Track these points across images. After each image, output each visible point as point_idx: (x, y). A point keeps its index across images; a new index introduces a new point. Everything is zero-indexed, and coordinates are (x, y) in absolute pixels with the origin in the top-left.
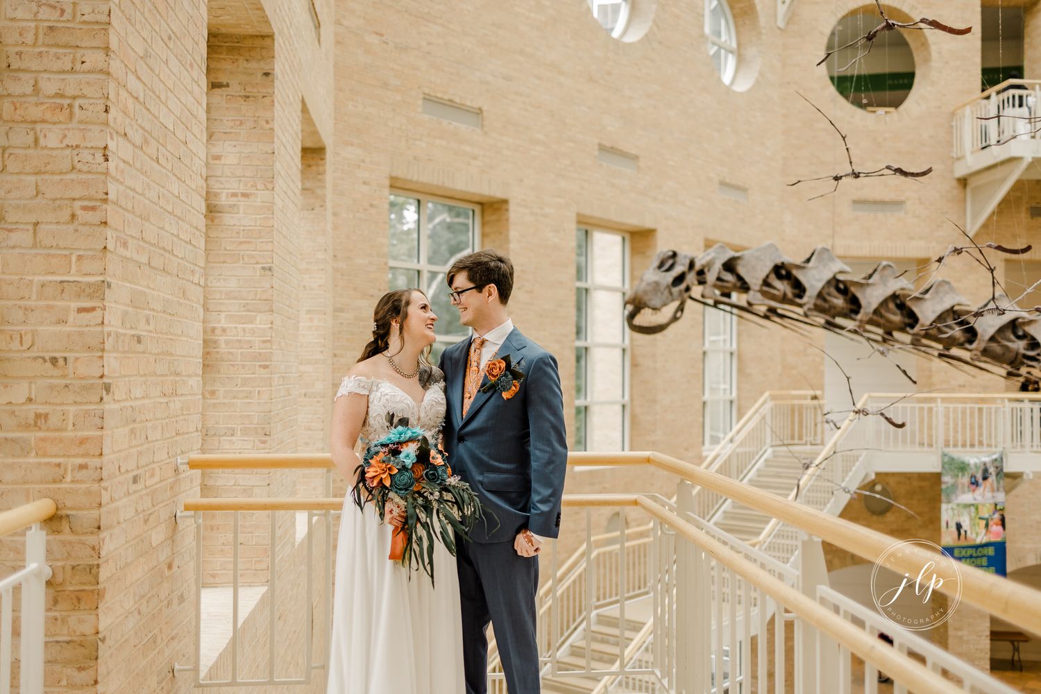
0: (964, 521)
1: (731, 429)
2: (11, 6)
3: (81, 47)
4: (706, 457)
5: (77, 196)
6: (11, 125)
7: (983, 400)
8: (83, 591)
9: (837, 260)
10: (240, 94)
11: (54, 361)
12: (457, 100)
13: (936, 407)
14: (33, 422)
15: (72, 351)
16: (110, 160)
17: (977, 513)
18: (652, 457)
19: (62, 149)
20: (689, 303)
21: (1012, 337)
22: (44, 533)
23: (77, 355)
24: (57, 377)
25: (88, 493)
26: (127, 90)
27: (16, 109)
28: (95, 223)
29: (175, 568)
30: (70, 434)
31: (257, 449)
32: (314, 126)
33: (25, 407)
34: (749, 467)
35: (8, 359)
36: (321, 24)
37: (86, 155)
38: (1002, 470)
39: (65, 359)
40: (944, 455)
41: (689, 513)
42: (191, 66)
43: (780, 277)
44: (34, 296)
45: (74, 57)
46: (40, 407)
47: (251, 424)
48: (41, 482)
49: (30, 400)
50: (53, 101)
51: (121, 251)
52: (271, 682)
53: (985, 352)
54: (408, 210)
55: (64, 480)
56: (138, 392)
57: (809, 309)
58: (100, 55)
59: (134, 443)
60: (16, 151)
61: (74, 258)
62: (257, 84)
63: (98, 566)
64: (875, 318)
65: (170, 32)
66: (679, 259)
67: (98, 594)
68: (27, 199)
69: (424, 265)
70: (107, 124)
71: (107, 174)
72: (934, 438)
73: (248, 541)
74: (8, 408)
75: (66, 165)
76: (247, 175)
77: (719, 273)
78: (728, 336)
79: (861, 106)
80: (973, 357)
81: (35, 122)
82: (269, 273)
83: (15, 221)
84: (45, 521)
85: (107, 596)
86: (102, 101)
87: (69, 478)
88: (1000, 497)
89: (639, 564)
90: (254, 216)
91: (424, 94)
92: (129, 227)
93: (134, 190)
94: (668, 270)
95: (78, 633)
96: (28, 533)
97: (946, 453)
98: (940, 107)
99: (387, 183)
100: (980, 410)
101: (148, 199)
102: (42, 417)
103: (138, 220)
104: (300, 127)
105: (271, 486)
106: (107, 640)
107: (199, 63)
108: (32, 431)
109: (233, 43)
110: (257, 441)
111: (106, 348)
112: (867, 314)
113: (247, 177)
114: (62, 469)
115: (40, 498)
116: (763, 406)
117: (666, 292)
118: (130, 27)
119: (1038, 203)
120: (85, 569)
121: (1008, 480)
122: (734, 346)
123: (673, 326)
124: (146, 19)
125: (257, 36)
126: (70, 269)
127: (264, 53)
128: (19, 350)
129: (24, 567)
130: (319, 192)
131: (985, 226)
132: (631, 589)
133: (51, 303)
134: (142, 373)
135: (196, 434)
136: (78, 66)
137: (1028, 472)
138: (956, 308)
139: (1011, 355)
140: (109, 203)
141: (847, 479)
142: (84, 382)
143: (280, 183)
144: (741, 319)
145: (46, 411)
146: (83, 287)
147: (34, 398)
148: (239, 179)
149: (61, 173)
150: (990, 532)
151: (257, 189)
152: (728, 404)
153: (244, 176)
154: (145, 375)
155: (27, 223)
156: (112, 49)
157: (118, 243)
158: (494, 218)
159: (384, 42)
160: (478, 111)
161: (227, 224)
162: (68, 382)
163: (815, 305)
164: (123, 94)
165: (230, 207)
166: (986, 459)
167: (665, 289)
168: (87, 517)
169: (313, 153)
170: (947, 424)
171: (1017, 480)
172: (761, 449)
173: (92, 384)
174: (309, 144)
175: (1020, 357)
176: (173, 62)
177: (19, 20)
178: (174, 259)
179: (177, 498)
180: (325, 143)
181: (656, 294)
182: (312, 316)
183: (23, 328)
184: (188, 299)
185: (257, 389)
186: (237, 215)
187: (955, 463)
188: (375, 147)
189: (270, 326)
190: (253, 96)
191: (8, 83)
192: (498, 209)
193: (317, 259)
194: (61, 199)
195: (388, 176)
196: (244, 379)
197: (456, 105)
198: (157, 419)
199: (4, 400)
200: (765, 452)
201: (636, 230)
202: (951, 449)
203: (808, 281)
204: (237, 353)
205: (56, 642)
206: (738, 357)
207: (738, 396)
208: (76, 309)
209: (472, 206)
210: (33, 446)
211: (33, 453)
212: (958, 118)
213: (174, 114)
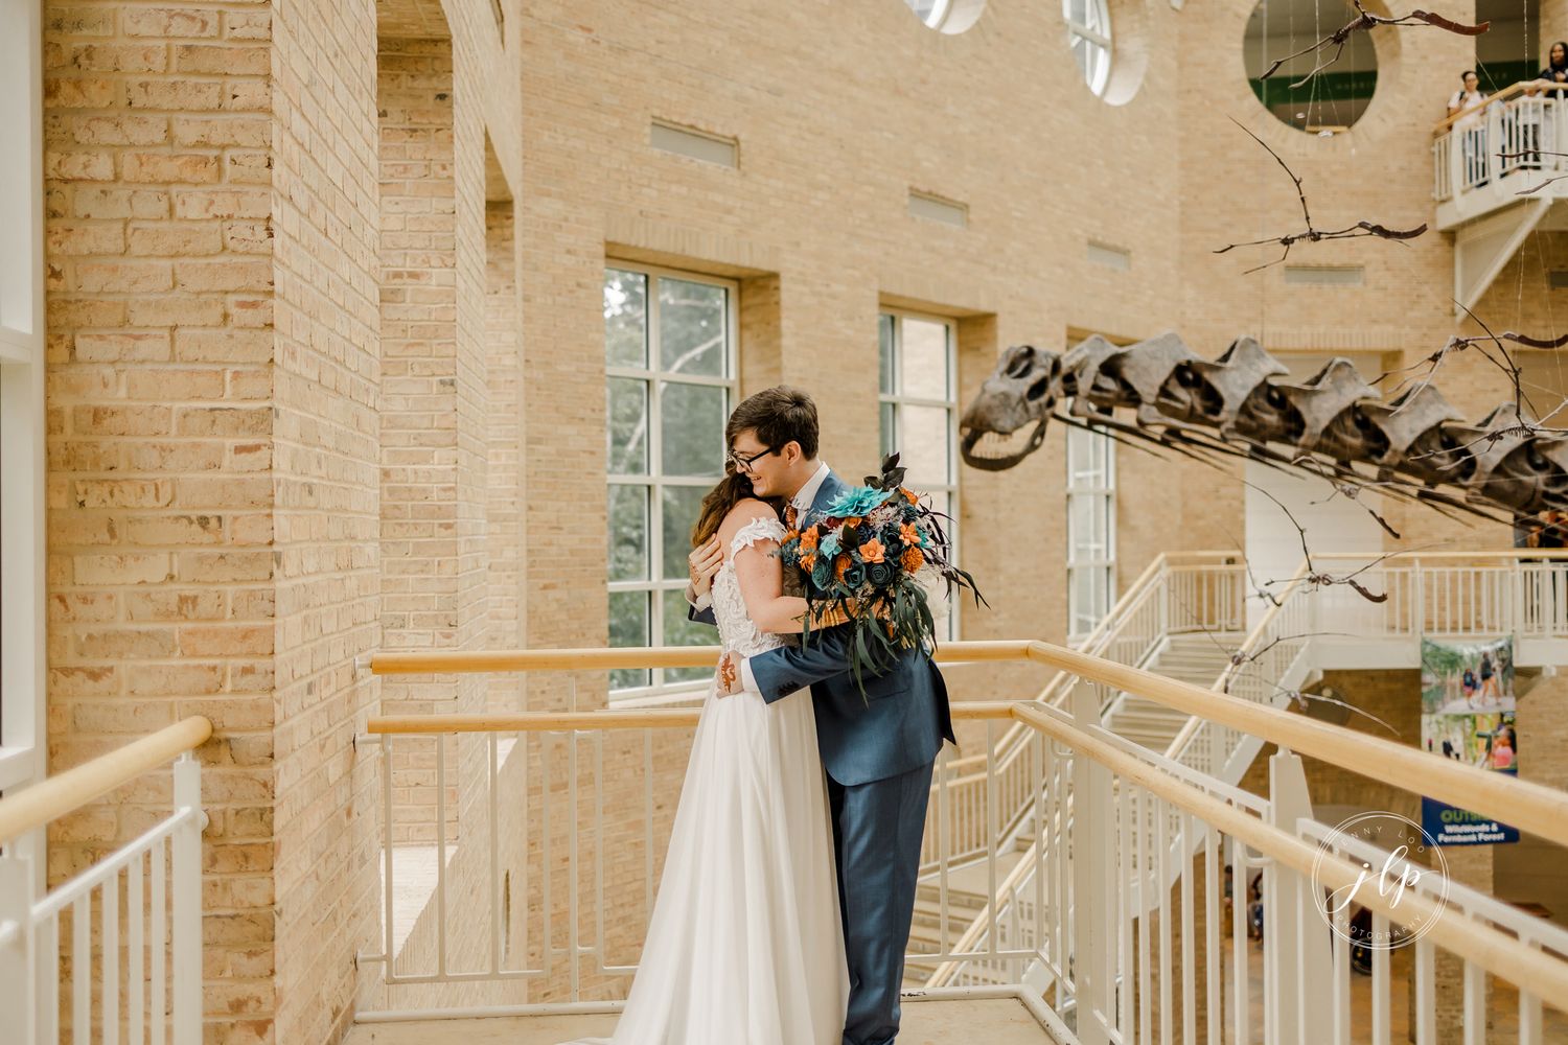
0: (1455, 740)
1: (1108, 610)
2: (131, 17)
3: (230, 75)
5: (231, 287)
6: (134, 187)
7: (1482, 561)
8: (251, 844)
9: (1268, 355)
10: (403, 127)
11: (204, 522)
12: (702, 126)
13: (1413, 572)
14: (176, 609)
15: (228, 507)
16: (275, 235)
17: (1475, 728)
18: (1031, 647)
19: (208, 220)
20: (1053, 424)
21: (1528, 467)
22: (198, 763)
23: (236, 513)
24: (209, 545)
25: (256, 707)
26: (291, 134)
27: (142, 164)
28: (257, 324)
29: (355, 816)
30: (227, 624)
31: (439, 647)
32: (500, 169)
33: (165, 588)
35: (140, 521)
36: (505, 18)
37: (242, 230)
38: (1511, 663)
39: (219, 519)
40: (1425, 643)
41: (1092, 725)
42: (361, 93)
43: (1184, 383)
44: (174, 431)
45: (221, 89)
46: (184, 587)
47: (429, 609)
48: (190, 693)
49: (172, 577)
50: (193, 152)
51: (291, 365)
52: (494, 975)
53: (1487, 490)
54: (611, 287)
55: (221, 690)
56: (310, 566)
57: (1228, 430)
58: (260, 85)
59: (308, 637)
60: (144, 225)
61: (228, 376)
62: (428, 111)
63: (272, 810)
64: (1325, 441)
65: (336, 46)
66: (1036, 359)
67: (273, 849)
68: (161, 293)
69: (655, 372)
70: (270, 184)
71: (271, 255)
72: (1410, 621)
73: (428, 780)
74: (142, 589)
75: (214, 243)
76: (416, 245)
77: (1095, 379)
78: (1102, 471)
79: (1295, 124)
80: (1469, 496)
81: (169, 183)
82: (451, 389)
83: (144, 324)
84: (197, 747)
85: (283, 852)
86: (262, 152)
87: (228, 687)
88: (1509, 704)
89: (978, 810)
90: (427, 307)
91: (653, 117)
92: (297, 329)
93: (301, 277)
94: (1021, 376)
95: (246, 904)
96: (176, 764)
97: (1427, 640)
98: (1414, 125)
99: (601, 250)
100: (1478, 574)
101: (317, 288)
102: (190, 601)
103: (307, 319)
104: (483, 173)
105: (459, 700)
106: (284, 914)
107: (369, 87)
108: (176, 621)
109: (392, 51)
110: (437, 635)
111: (276, 502)
112: (1312, 435)
113: (416, 249)
114: (219, 673)
115: (188, 716)
116: (1152, 579)
117: (1020, 408)
118: (293, 43)
119: (1562, 267)
120: (253, 814)
121: (1520, 679)
122: (1112, 486)
123: (1030, 457)
124: (309, 30)
125: (426, 41)
126: (224, 392)
127: (437, 64)
128: (154, 507)
129: (171, 813)
130: (505, 266)
131: (1483, 302)
132: (966, 848)
133: (197, 440)
134: (314, 537)
135: (374, 624)
136: (228, 102)
137: (1548, 666)
138: (1443, 425)
139: (1527, 494)
140: (276, 297)
141: (1285, 677)
142: (246, 551)
143: (462, 254)
144: (1123, 445)
145: (195, 593)
146: (242, 417)
147: (177, 576)
148: (403, 251)
149: (208, 255)
150: (1494, 756)
151: (430, 266)
152: (1105, 571)
153: (411, 248)
154: (318, 540)
155: (161, 327)
156: (275, 77)
157: (286, 354)
158: (758, 300)
159: (594, 41)
160: (732, 142)
161: (388, 318)
162: (224, 551)
163: (1237, 423)
164: (287, 137)
165: (392, 293)
166: (1488, 649)
167: (1018, 404)
168: (252, 741)
169: (499, 207)
170: (1429, 597)
171: (1534, 679)
172: (1153, 639)
173: (259, 554)
174: (493, 197)
175: (1539, 496)
176: (341, 89)
177: (143, 37)
178: (346, 372)
179: (357, 714)
180: (514, 193)
181: (1005, 411)
182: (500, 451)
183: (159, 476)
184: (363, 431)
185: (437, 559)
186: (402, 305)
187: (1442, 655)
188: (583, 198)
189: (454, 467)
190: (423, 130)
191: (128, 127)
192: (764, 288)
193: (504, 366)
194: (208, 292)
195: (603, 242)
196: (417, 544)
197: (700, 133)
198: (332, 603)
199: (134, 578)
200: (1159, 642)
201: (966, 314)
202: (1436, 634)
203: (1226, 389)
204: (407, 507)
205: (218, 917)
206: (1117, 501)
207: (1118, 559)
208: (233, 448)
209: (724, 283)
210: (177, 642)
211: (178, 653)
212: (1442, 139)
213: (343, 164)
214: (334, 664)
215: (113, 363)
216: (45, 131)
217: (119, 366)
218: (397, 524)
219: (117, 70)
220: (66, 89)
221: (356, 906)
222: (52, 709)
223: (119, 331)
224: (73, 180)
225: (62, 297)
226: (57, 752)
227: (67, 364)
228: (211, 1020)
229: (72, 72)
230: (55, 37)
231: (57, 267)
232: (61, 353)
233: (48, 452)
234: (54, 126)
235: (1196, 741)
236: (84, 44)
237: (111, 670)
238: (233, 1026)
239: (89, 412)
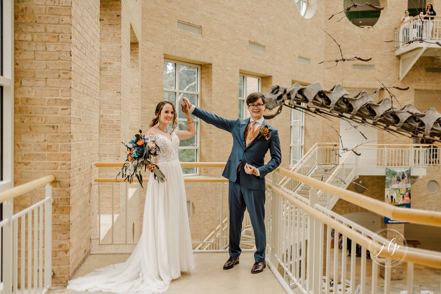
0: (394, 195)
1: (301, 158)
3: (61, 15)
4: (291, 169)
5: (61, 68)
6: (37, 43)
7: (404, 147)
8: (64, 207)
9: (344, 90)
10: (108, 24)
11: (53, 127)
12: (191, 23)
13: (384, 149)
14: (46, 148)
15: (59, 123)
16: (72, 56)
17: (400, 192)
19: (55, 52)
20: (284, 107)
21: (414, 121)
22: (51, 186)
23: (61, 125)
24: (55, 133)
25: (66, 173)
26: (77, 30)
27: (39, 37)
28: (67, 78)
29: (91, 203)
30: (59, 153)
31: (115, 162)
32: (135, 34)
33: (43, 143)
34: (308, 173)
35: (37, 126)
37: (64, 54)
38: (410, 175)
39: (57, 126)
40: (387, 169)
42: (95, 17)
43: (321, 97)
44: (46, 104)
45: (59, 18)
46: (48, 143)
47: (113, 152)
48: (50, 169)
49: (45, 141)
50: (52, 34)
51: (75, 88)
53: (403, 127)
54: (169, 65)
55: (57, 169)
56: (80, 139)
57: (332, 110)
58: (68, 18)
59: (79, 157)
60: (39, 52)
61: (60, 91)
62: (114, 20)
63: (70, 198)
64: (359, 113)
65: (89, 6)
66: (280, 89)
67: (70, 208)
68: (43, 69)
69: (177, 90)
70: (71, 43)
71: (71, 61)
72: (383, 162)
74: (37, 143)
75: (57, 58)
76: (111, 55)
77: (296, 95)
78: (301, 120)
79: (358, 25)
80: (397, 129)
81: (46, 42)
82: (119, 94)
83: (39, 77)
84: (51, 182)
85: (72, 209)
86: (69, 35)
87: (59, 168)
88: (409, 186)
90: (113, 72)
91: (178, 20)
92: (78, 79)
93: (79, 66)
94: (275, 94)
95: (63, 221)
96: (46, 187)
97: (388, 168)
98: (390, 26)
99: (163, 57)
100: (402, 151)
101: (83, 69)
102: (50, 147)
103: (80, 77)
104: (130, 35)
105: (120, 176)
106: (72, 224)
107: (98, 16)
108: (46, 151)
109: (105, 3)
110: (115, 159)
111: (71, 123)
112: (355, 111)
113: (111, 56)
114: (57, 165)
115: (49, 175)
116: (314, 149)
117: (274, 102)
118: (77, 7)
119: (429, 66)
120: (65, 199)
121: (412, 179)
122: (303, 124)
123: (277, 116)
124: (82, 3)
126: (59, 95)
127: (117, 7)
128: (41, 123)
129: (44, 198)
130: (136, 60)
131: (407, 75)
133: (52, 106)
134: (81, 132)
135: (97, 155)
136: (61, 22)
137: (420, 176)
139: (413, 128)
140: (72, 71)
141: (347, 178)
142: (64, 135)
143: (123, 58)
144: (306, 114)
145: (51, 145)
146: (63, 101)
148: (107, 57)
149: (55, 60)
150: (404, 200)
151: (114, 61)
152: (301, 147)
153: (109, 56)
155: (43, 78)
156: (72, 16)
157: (74, 85)
158: (206, 71)
160: (200, 27)
161: (103, 74)
162: (58, 134)
163: (334, 108)
164: (75, 31)
165: (104, 68)
166: (404, 171)
167: (274, 101)
168: (65, 181)
169: (134, 44)
170: (388, 156)
171: (416, 179)
172: (313, 166)
173: (67, 135)
174: (133, 41)
175: (416, 129)
176: (90, 17)
177: (39, 5)
178: (90, 90)
179: (92, 177)
180: (139, 41)
181: (271, 104)
182: (134, 111)
183: (43, 115)
184: (95, 105)
185: (115, 139)
186: (107, 71)
187: (391, 172)
188: (158, 42)
189: (120, 115)
190: (113, 25)
191: (36, 28)
192: (207, 68)
193: (136, 87)
194: (55, 70)
195: (163, 54)
196: (110, 135)
197: (191, 25)
198: (86, 149)
199: (36, 140)
200: (315, 167)
201: (264, 76)
202: (390, 166)
203: (332, 98)
204: (107, 125)
205: (56, 224)
206: (305, 128)
207: (305, 144)
208: (61, 109)
209: (196, 66)
210: (46, 157)
211: (47, 159)
212: (397, 30)
213: (90, 36)
214: (86, 164)
215: (31, 87)
216: (15, 28)
217: (33, 88)
218: (104, 129)
219: (33, 13)
220: (20, 18)
221: (91, 225)
222: (15, 172)
223: (33, 79)
224: (22, 41)
225: (18, 70)
226: (16, 183)
227: (20, 87)
228: (54, 249)
229: (22, 13)
230: (17, 4)
231: (17, 62)
232: (18, 84)
233: (15, 109)
234: (17, 27)
235: (322, 194)
236: (25, 6)
237: (30, 163)
238: (59, 251)
239: (25, 99)
